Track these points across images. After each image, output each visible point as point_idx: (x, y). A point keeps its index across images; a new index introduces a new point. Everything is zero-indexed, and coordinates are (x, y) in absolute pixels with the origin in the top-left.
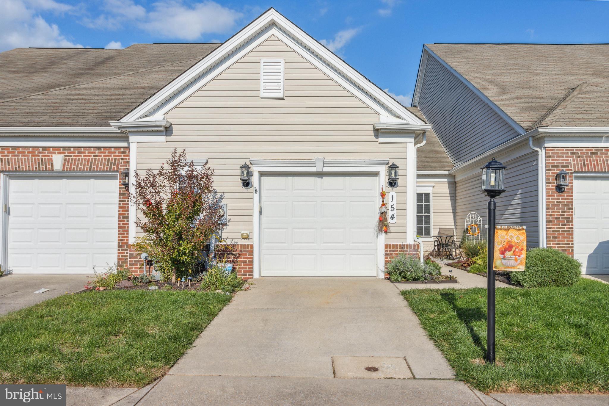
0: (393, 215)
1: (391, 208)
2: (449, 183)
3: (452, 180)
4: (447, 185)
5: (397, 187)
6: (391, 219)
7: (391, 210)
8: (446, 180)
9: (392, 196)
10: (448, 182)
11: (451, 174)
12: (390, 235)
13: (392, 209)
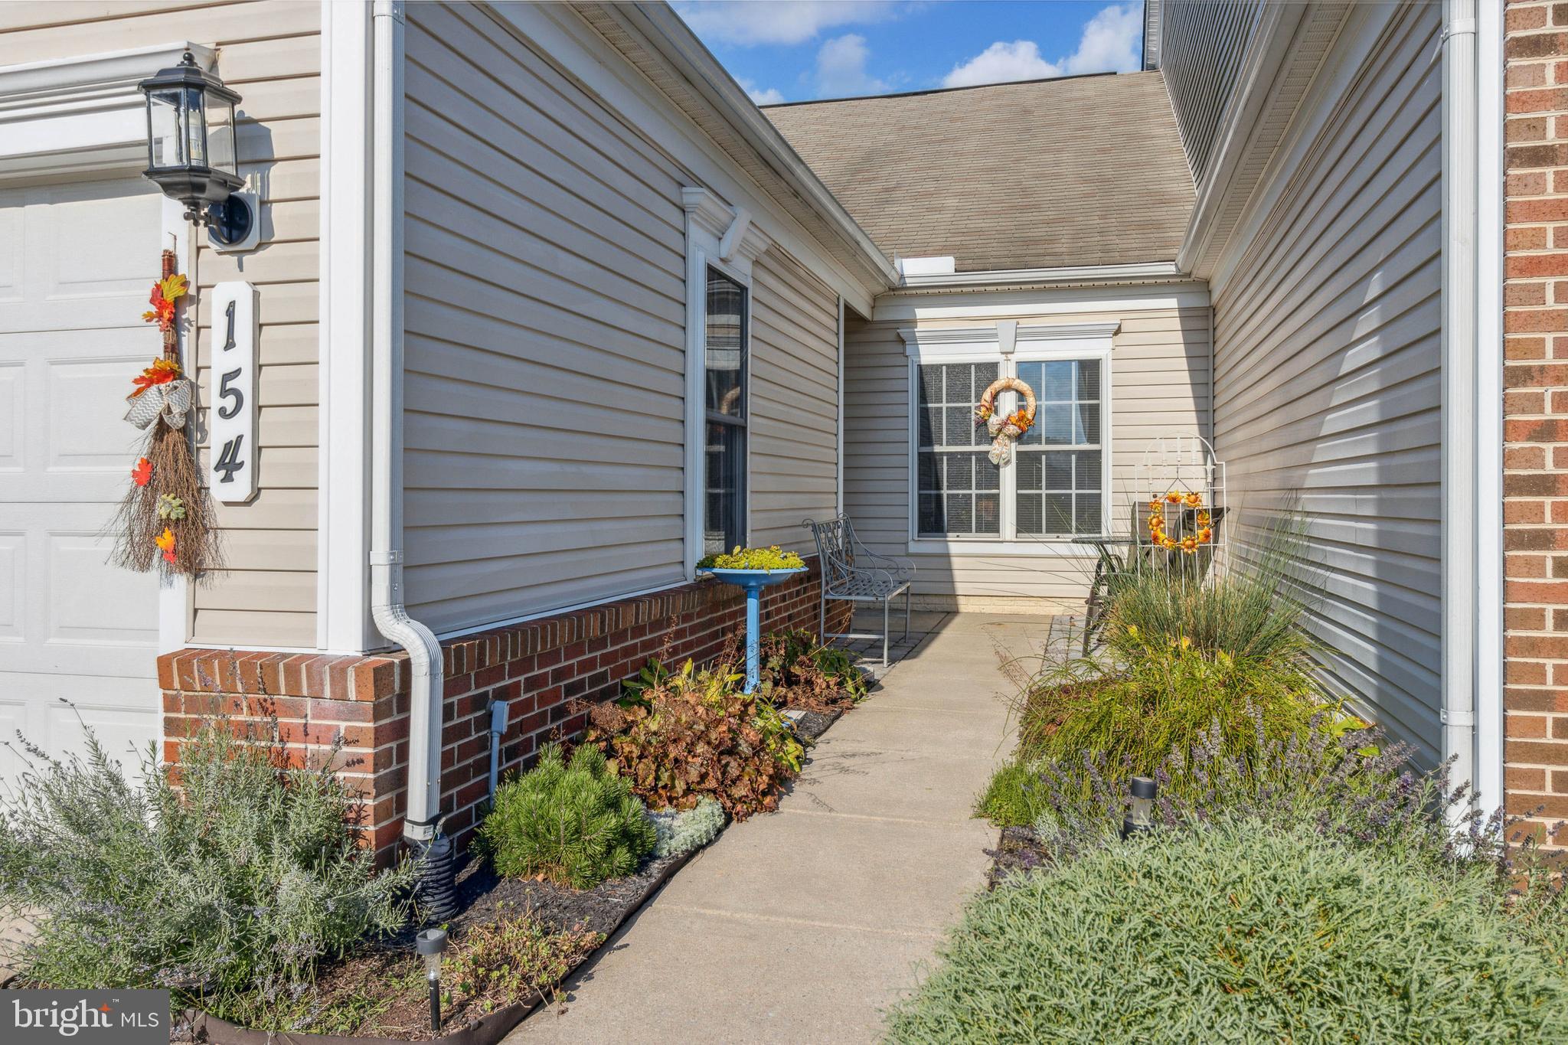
0: (232, 448)
1: (224, 393)
2: (1185, 314)
3: (1196, 301)
4: (1176, 324)
5: (260, 246)
6: (222, 473)
7: (222, 412)
8: (1172, 303)
9: (230, 313)
10: (1180, 310)
11: (1189, 275)
12: (217, 589)
13: (230, 402)
